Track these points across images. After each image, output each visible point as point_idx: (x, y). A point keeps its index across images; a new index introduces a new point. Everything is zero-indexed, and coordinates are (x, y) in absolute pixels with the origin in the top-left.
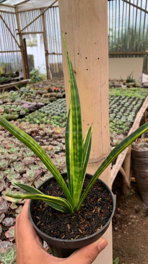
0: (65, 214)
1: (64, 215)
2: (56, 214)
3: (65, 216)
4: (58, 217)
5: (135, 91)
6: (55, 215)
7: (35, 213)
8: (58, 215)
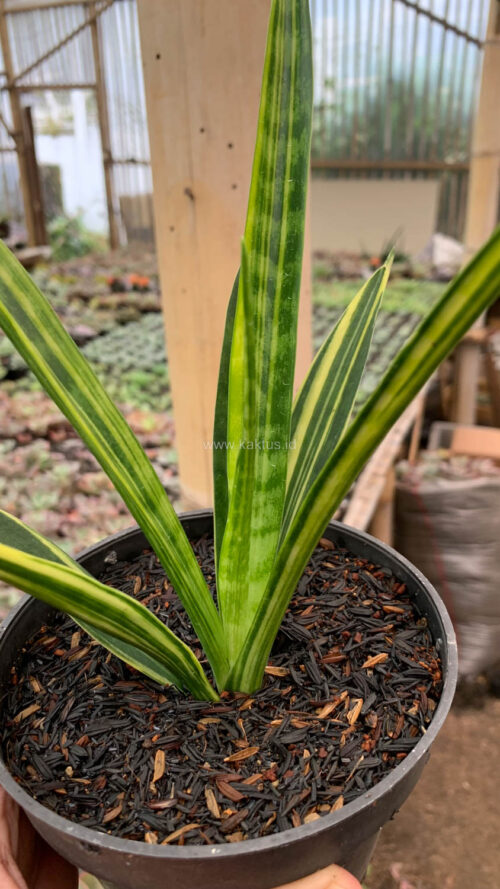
0: (170, 699)
1: (164, 699)
2: (126, 686)
3: (170, 703)
4: (127, 704)
5: (408, 291)
6: (120, 692)
7: (37, 664)
8: (135, 695)
